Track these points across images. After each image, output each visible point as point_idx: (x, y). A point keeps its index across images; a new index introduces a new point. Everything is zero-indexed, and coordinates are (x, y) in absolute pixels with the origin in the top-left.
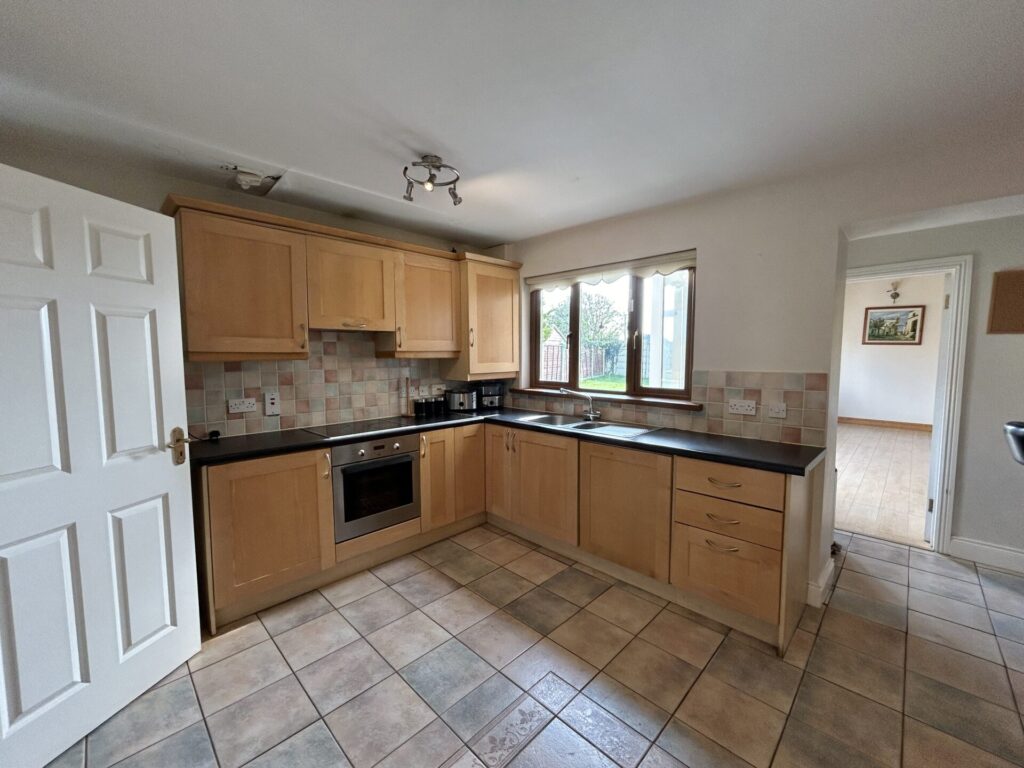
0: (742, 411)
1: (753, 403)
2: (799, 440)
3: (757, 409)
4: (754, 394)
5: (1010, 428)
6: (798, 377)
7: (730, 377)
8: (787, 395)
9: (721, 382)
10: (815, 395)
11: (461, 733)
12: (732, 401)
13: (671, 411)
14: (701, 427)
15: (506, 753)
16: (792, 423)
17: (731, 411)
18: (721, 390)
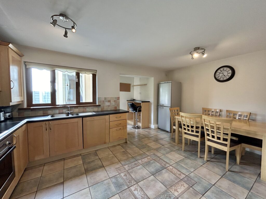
0: (108, 105)
1: (109, 103)
2: (116, 108)
3: (110, 104)
4: (109, 101)
5: (129, 103)
6: (116, 98)
7: (105, 98)
8: (115, 101)
9: (104, 100)
10: (118, 100)
11: (125, 189)
12: (106, 103)
13: (93, 107)
14: (100, 109)
15: (133, 180)
16: (115, 106)
17: (106, 105)
18: (104, 101)
